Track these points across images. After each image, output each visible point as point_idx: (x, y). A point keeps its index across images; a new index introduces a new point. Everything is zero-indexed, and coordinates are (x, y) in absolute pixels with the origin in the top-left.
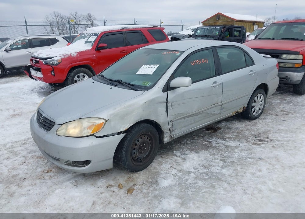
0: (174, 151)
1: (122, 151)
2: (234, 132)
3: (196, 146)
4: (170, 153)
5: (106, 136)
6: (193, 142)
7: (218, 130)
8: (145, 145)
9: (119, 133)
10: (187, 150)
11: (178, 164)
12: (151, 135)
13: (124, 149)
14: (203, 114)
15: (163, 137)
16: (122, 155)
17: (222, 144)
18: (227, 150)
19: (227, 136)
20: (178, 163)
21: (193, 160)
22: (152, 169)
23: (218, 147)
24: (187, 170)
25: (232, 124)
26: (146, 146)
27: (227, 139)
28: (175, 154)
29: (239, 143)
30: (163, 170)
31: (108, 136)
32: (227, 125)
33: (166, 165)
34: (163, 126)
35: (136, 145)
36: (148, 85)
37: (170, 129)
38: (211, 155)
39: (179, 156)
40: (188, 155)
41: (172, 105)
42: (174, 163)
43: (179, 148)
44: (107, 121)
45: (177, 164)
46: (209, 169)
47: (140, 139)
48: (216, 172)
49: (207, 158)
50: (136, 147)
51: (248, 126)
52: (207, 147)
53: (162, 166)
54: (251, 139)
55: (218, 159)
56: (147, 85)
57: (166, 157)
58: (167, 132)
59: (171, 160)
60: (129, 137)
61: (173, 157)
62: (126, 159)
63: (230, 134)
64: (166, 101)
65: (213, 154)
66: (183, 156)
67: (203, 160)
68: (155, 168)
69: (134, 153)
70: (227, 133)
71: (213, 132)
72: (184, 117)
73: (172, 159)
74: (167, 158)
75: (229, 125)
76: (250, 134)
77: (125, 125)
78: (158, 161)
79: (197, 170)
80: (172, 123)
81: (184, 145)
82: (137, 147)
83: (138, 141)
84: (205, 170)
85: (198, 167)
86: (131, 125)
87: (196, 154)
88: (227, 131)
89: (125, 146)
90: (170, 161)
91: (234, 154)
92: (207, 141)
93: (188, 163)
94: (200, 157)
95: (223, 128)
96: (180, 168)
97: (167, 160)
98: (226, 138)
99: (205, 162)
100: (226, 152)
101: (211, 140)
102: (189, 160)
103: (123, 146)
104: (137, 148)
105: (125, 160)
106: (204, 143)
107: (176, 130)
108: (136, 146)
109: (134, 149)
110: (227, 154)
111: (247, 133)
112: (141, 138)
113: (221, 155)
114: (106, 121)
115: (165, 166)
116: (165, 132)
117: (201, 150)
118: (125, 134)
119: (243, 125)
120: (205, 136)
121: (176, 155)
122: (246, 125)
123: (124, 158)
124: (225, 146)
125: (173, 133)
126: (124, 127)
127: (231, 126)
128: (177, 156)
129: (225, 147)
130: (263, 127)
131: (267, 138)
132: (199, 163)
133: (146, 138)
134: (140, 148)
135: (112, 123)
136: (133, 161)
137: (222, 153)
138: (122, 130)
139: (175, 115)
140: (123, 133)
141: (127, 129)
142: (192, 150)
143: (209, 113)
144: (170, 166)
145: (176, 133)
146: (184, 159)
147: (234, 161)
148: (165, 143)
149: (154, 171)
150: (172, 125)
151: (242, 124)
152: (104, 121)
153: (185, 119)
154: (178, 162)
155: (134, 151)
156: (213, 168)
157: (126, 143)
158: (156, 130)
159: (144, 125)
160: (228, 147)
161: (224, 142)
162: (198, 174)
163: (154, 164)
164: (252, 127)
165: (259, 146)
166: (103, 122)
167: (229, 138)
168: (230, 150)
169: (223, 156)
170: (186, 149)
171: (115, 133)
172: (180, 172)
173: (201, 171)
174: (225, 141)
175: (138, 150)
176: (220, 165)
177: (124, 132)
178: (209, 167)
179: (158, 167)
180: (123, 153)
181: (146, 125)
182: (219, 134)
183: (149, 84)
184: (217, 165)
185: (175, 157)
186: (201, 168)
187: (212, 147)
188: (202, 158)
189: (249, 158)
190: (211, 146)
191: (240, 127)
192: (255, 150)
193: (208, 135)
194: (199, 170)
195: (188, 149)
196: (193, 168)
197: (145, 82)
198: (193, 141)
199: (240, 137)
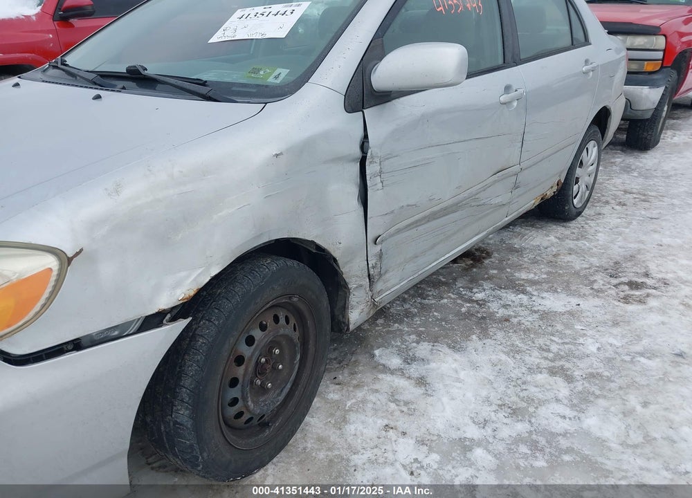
0: (372, 348)
1: (173, 405)
2: (535, 262)
3: (442, 320)
4: (363, 358)
5: (76, 345)
6: (424, 308)
7: (484, 258)
8: (277, 351)
9: (152, 321)
10: (418, 343)
11: (409, 409)
12: (302, 306)
13: (184, 394)
14: (471, 206)
15: (345, 308)
16: (176, 423)
17: (521, 305)
18: (550, 328)
19: (523, 275)
20: (406, 403)
21: (459, 385)
22: (309, 445)
23: (515, 321)
24: (455, 435)
25: (516, 237)
26: (280, 358)
27: (528, 289)
28: (382, 362)
29: (574, 301)
30: (359, 447)
31: (83, 342)
32: (502, 241)
33: (363, 422)
34: (346, 263)
35: (240, 360)
36: (276, 78)
37: (371, 272)
38: (507, 354)
39: (400, 372)
40: (433, 365)
41: (381, 172)
42: (393, 406)
43: (388, 332)
44: (70, 260)
45: (405, 409)
46: (533, 420)
47: (257, 334)
48: (562, 431)
49: (503, 368)
50: (240, 371)
51: (568, 241)
52: (482, 322)
53: (351, 428)
54: (602, 282)
55: (539, 369)
56: (271, 80)
57: (355, 382)
58: (361, 286)
59: (377, 391)
60: (208, 331)
61: (380, 376)
62: (198, 443)
63: (528, 270)
64: (358, 154)
65: (514, 351)
66: (415, 370)
67: (491, 378)
68: (321, 440)
69: (234, 402)
70: (519, 267)
71: (473, 266)
72: (416, 222)
73: (377, 386)
74: (357, 386)
75: (510, 239)
76: (587, 266)
77: (183, 274)
78: (327, 401)
79: (489, 430)
80: (378, 248)
81: (401, 322)
82: (246, 370)
83: (250, 341)
84: (521, 427)
85: (486, 412)
86: (215, 271)
87: (457, 356)
88: (514, 258)
89: (187, 382)
90: (372, 398)
91: (581, 340)
92: (470, 301)
93: (445, 399)
94: (475, 367)
95: (498, 251)
96: (423, 430)
97: (360, 394)
98: (523, 285)
99: (502, 388)
100: (553, 338)
101: (480, 296)
102: (446, 386)
103: (180, 378)
104: (244, 375)
105: (191, 446)
106: (463, 310)
107: (387, 276)
108: (243, 367)
109: (234, 382)
110: (557, 343)
111: (577, 263)
112: (263, 328)
113: (541, 348)
114: (66, 261)
115: (361, 427)
116: (352, 286)
117: (467, 338)
118: (182, 324)
119: (552, 238)
120: (455, 280)
121: (386, 369)
122: (559, 238)
123: (188, 439)
124: (536, 312)
125: (379, 286)
126: (178, 285)
127: (517, 243)
128: (392, 372)
129: (536, 316)
130: (612, 242)
131: (647, 275)
132: (484, 393)
133: (282, 321)
134: (259, 370)
135: (107, 270)
136: (230, 436)
137: (541, 341)
138: (166, 301)
139: (392, 212)
140: (173, 319)
141: (192, 293)
142: (435, 339)
143: (484, 204)
144: (381, 422)
145: (389, 284)
146: (421, 382)
147: (598, 374)
148: (352, 327)
149: (322, 455)
150: (380, 256)
151: (548, 236)
152: (51, 262)
153: (420, 228)
154: (405, 399)
155: (235, 393)
156: (543, 411)
157: (192, 368)
158: (319, 283)
159: (272, 265)
160: (546, 316)
161: (524, 298)
162: (501, 447)
163: (315, 422)
164: (580, 243)
165: (644, 306)
166: (51, 270)
167: (533, 283)
168: (559, 327)
169: (551, 355)
170: (413, 337)
171: (127, 325)
172: (431, 450)
173: (505, 432)
174: (523, 293)
175: (252, 382)
176: (561, 396)
177: (178, 312)
178: (526, 409)
179: (333, 436)
180: (182, 414)
181: (282, 262)
182: (495, 272)
183: (278, 75)
184: (549, 395)
185: (387, 378)
186: (501, 415)
187: (495, 321)
188: (487, 372)
189: (642, 354)
190: (491, 316)
191: (545, 244)
192: (642, 323)
193: (462, 276)
194: (494, 425)
195: (420, 337)
196: (470, 422)
197: (259, 70)
198: (423, 301)
199: (566, 278)
